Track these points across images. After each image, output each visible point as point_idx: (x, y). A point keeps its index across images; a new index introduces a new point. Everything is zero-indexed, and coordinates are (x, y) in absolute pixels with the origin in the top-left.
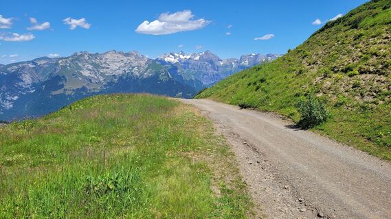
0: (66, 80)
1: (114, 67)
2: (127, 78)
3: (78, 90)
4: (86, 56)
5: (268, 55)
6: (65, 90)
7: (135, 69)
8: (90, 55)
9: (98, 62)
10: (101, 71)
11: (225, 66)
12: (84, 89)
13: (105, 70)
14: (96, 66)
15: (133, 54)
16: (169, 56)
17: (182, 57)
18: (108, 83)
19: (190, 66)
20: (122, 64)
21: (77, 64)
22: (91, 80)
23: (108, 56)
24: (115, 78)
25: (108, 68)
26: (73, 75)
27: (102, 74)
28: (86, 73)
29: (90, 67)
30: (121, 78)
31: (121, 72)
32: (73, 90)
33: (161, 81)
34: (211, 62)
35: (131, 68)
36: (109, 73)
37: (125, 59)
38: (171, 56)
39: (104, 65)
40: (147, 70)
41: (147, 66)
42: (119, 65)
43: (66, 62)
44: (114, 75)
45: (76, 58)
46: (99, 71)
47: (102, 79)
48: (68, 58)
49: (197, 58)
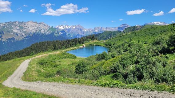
0: (3, 34)
1: (31, 28)
2: (37, 34)
3: (9, 39)
4: (17, 23)
5: (107, 28)
6: (2, 39)
7: (42, 30)
8: (19, 22)
9: (23, 26)
10: (24, 30)
11: (87, 32)
12: (13, 39)
13: (26, 30)
14: (22, 28)
15: (42, 24)
16: (61, 27)
17: (67, 27)
18: (27, 36)
19: (71, 31)
20: (36, 28)
21: (11, 26)
22: (17, 35)
23: (29, 23)
24: (31, 34)
25: (28, 29)
26: (8, 31)
27: (24, 32)
28: (15, 31)
29: (18, 28)
30: (34, 34)
31: (34, 31)
32: (7, 39)
33: (55, 36)
34: (81, 30)
35: (40, 30)
36: (28, 31)
37: (38, 25)
38: (62, 26)
39: (26, 27)
40: (48, 31)
41: (48, 29)
42: (34, 28)
43: (5, 25)
44: (31, 33)
45: (11, 23)
46: (22, 30)
47: (24, 34)
48: (6, 23)
49: (74, 28)
